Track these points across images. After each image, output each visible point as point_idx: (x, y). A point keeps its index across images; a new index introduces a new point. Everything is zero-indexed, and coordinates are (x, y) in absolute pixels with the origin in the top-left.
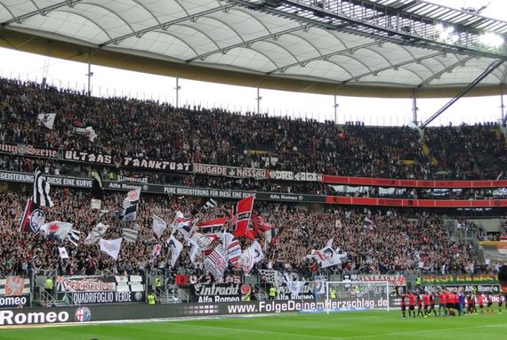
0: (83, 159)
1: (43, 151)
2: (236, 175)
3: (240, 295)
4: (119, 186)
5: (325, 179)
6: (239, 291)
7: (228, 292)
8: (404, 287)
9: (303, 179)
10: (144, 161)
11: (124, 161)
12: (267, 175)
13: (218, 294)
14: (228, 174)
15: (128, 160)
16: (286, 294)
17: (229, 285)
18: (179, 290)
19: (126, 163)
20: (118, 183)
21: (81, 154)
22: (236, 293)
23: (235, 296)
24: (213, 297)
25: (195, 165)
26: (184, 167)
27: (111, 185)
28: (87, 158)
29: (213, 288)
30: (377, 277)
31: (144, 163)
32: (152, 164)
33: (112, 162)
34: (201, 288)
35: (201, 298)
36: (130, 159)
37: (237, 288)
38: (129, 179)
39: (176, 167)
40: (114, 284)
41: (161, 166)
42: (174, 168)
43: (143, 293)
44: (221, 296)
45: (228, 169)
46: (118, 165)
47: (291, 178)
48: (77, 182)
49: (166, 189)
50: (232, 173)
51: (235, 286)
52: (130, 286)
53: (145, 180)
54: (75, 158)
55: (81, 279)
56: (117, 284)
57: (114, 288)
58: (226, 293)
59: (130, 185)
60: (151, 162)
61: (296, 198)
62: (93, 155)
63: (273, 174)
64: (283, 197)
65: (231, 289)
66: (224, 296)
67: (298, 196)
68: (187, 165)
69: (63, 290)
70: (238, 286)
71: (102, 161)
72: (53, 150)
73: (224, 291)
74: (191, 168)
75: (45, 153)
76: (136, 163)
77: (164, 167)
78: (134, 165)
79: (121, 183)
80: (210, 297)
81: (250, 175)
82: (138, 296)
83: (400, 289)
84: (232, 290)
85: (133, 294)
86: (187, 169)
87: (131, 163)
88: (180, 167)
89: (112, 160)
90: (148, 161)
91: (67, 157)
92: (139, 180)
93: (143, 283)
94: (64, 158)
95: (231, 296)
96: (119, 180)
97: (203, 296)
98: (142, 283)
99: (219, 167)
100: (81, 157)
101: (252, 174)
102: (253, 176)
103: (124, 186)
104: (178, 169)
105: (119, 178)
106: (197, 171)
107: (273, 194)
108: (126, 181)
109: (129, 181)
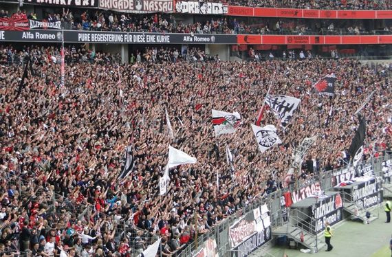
2: (143, 9)
4: (32, 36)
5: (230, 10)
9: (209, 12)
12: (174, 7)
14: (135, 9)
20: (31, 32)
26: (90, 2)
27: (24, 35)
38: (41, 24)
39: (82, 2)
41: (66, 1)
42: (80, 3)
45: (134, 1)
47: (197, 11)
50: (139, 7)
53: (58, 25)
61: (208, 40)
63: (179, 7)
64: (196, 39)
67: (210, 37)
74: (97, 1)
77: (69, 2)
79: (34, 31)
81: (156, 9)
92: (52, 25)
96: (31, 26)
101: (159, 8)
102: (160, 10)
103: (38, 35)
104: (84, 4)
105: (31, 24)
106: (103, 6)
107: (186, 36)
108: (39, 28)
109: (42, 28)
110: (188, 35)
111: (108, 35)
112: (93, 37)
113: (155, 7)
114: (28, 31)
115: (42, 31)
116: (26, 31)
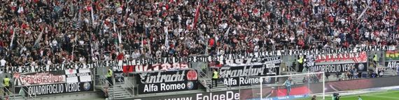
3: (186, 81)
6: (185, 77)
7: (174, 79)
8: (365, 64)
13: (164, 81)
16: (234, 78)
17: (175, 73)
18: (126, 78)
22: (182, 80)
23: (181, 83)
24: (159, 85)
29: (159, 76)
30: (335, 55)
34: (146, 77)
35: (146, 86)
37: (183, 75)
40: (64, 76)
44: (167, 83)
51: (181, 72)
52: (79, 78)
55: (34, 74)
56: (67, 76)
57: (64, 80)
58: (172, 81)
65: (177, 75)
66: (170, 83)
69: (19, 84)
70: (184, 72)
73: (170, 78)
80: (155, 84)
82: (86, 86)
83: (361, 67)
84: (179, 77)
93: (91, 74)
95: (177, 83)
97: (148, 84)
98: (89, 74)
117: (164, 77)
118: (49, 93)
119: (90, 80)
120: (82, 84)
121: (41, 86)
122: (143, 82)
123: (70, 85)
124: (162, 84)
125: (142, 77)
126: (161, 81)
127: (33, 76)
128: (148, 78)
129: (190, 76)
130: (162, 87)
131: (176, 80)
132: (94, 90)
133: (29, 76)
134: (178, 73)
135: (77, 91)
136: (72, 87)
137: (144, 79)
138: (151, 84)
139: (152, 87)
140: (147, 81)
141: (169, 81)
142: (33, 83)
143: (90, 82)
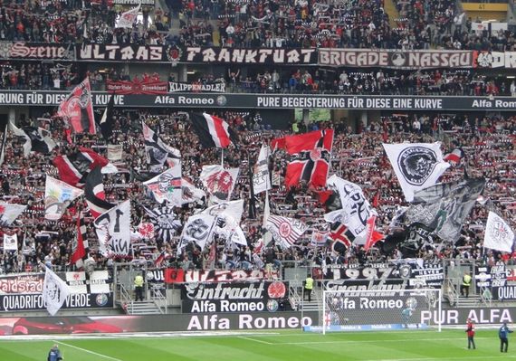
0: (112, 56)
1: (41, 49)
2: (407, 64)
3: (265, 298)
4: (172, 101)
6: (265, 293)
7: (245, 294)
10: (224, 51)
11: (186, 54)
12: (474, 60)
13: (227, 297)
14: (391, 63)
15: (193, 51)
17: (247, 285)
18: (169, 292)
19: (190, 57)
20: (171, 96)
21: (108, 48)
22: (258, 296)
23: (256, 301)
24: (218, 303)
25: (324, 52)
26: (302, 57)
27: (158, 100)
28: (118, 54)
29: (219, 288)
31: (224, 55)
32: (238, 56)
33: (164, 58)
34: (197, 290)
35: (196, 303)
36: (198, 50)
37: (261, 289)
38: (190, 87)
39: (286, 58)
41: (257, 58)
42: (281, 60)
43: (110, 296)
44: (231, 301)
45: (390, 54)
46: (174, 62)
48: (98, 98)
49: (260, 100)
50: (399, 62)
51: (257, 285)
52: (88, 287)
53: (221, 87)
54: (96, 56)
55: (13, 278)
56: (67, 283)
58: (241, 297)
59: (192, 97)
60: (236, 52)
62: (129, 48)
63: (485, 59)
64: (499, 103)
65: (250, 290)
66: (236, 301)
68: (308, 52)
70: (262, 285)
71: (145, 57)
72: (58, 46)
73: (238, 293)
74: (315, 57)
75: (45, 53)
76: (209, 56)
77: (262, 60)
78: (205, 59)
79: (175, 96)
80: (212, 301)
81: (437, 63)
82: (101, 300)
84: (251, 292)
85: (93, 297)
86: (307, 59)
87: (199, 57)
88: (294, 56)
89: (164, 54)
90: (231, 50)
91: (83, 56)
92: (209, 88)
93: (109, 281)
94: (79, 57)
95: (249, 301)
96: (172, 90)
97: (199, 301)
98: (107, 281)
99: (372, 52)
100: (107, 53)
101: (441, 61)
102: (443, 65)
103: (182, 100)
104: (290, 60)
105: (172, 87)
106: (327, 62)
107: (478, 100)
108: (187, 91)
109: (191, 91)
110: (483, 99)
111: (314, 99)
112: (284, 102)
113: (432, 61)
114: (165, 95)
115: (189, 94)
116: (161, 95)
117: (227, 291)
118: (37, 308)
119: (108, 291)
120: (95, 296)
121: (25, 296)
122: (191, 298)
123: (74, 298)
124: (222, 302)
125: (190, 289)
126: (223, 297)
127: (12, 282)
128: (200, 291)
129: (272, 292)
130: (222, 306)
131: (248, 297)
132: (115, 307)
133: (5, 281)
134: (252, 286)
135: (85, 306)
136: (77, 301)
137: (192, 292)
138: (204, 301)
139: (206, 304)
140: (198, 296)
141: (236, 297)
142: (12, 292)
143: (107, 295)
